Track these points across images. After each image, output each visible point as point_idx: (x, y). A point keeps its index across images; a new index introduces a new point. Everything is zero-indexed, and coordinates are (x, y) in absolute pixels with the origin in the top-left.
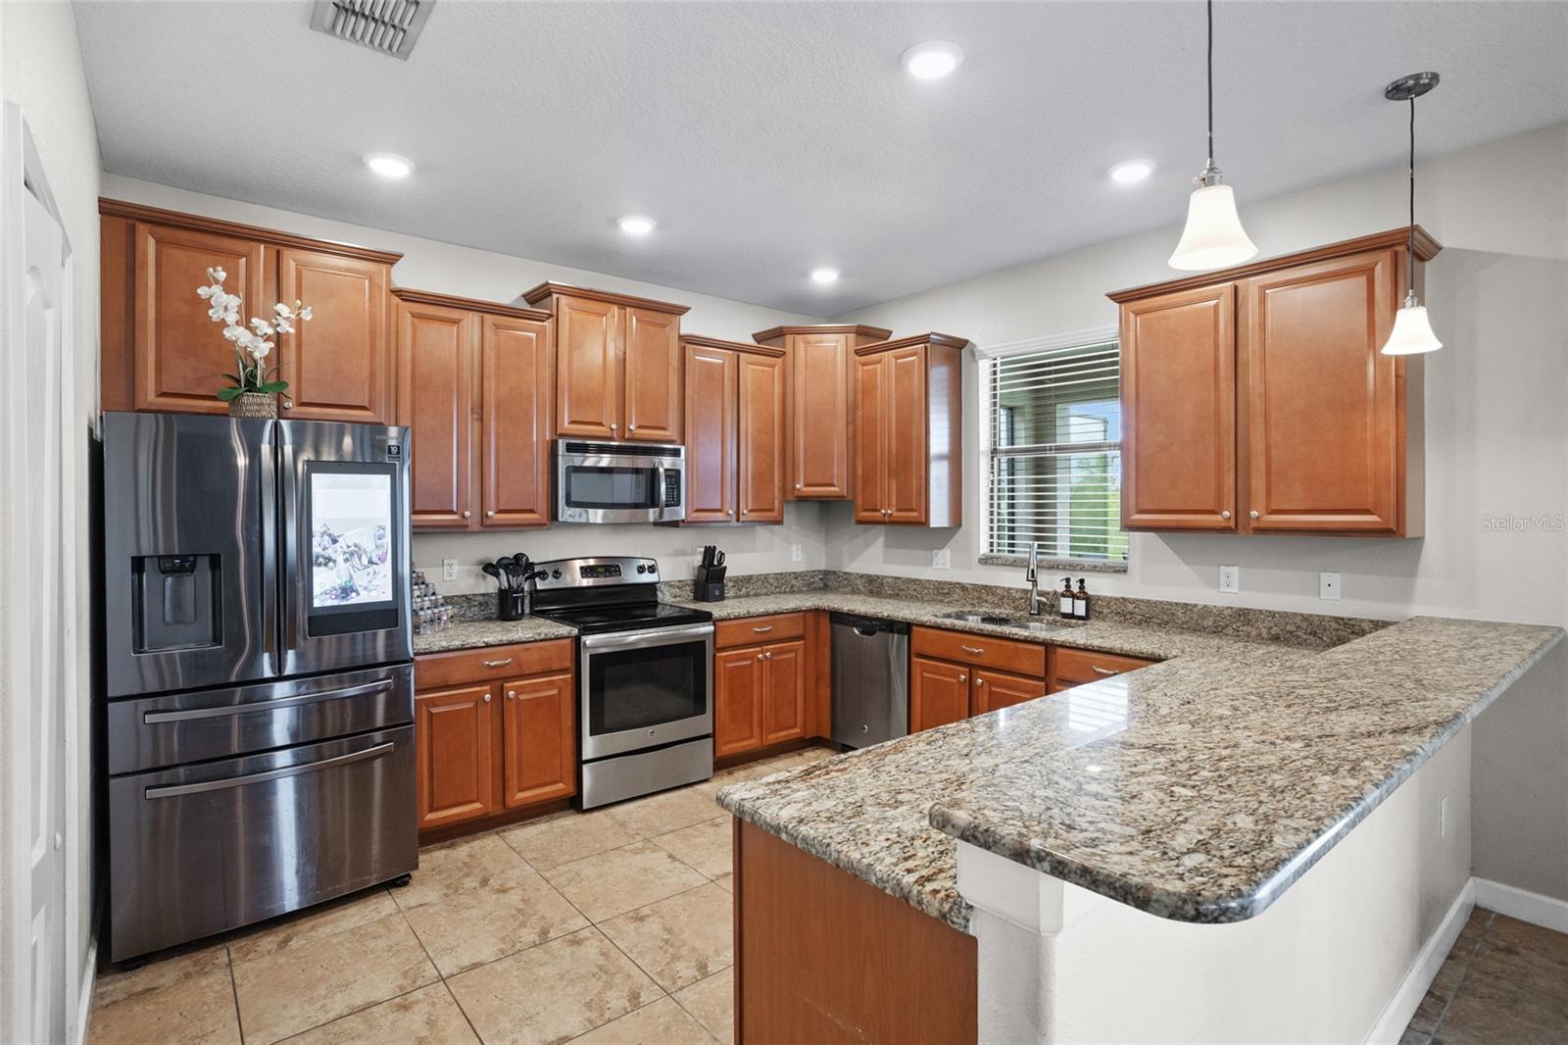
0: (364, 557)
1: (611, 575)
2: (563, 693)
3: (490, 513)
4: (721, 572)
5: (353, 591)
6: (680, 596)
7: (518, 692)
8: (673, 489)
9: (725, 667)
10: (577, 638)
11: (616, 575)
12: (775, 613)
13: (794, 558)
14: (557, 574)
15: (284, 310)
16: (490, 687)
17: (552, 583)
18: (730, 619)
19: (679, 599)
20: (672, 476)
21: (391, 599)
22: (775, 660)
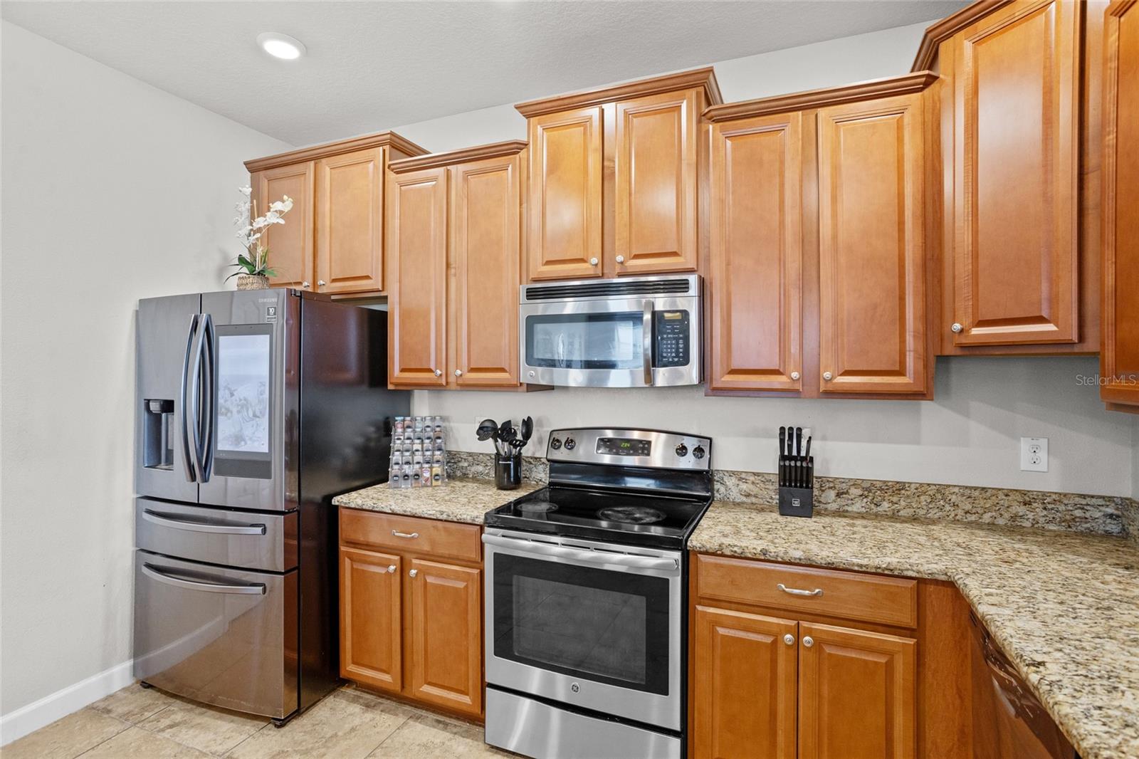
0: (250, 410)
1: (636, 453)
2: (470, 590)
3: (459, 372)
4: (805, 471)
5: (244, 440)
6: (756, 496)
7: (423, 572)
8: (677, 339)
9: (713, 633)
10: (482, 528)
11: (642, 453)
12: (831, 567)
13: (1025, 464)
14: (570, 444)
15: (278, 206)
16: (397, 558)
17: (562, 454)
18: (723, 555)
19: (754, 500)
20: (674, 321)
21: (266, 450)
22: (830, 654)
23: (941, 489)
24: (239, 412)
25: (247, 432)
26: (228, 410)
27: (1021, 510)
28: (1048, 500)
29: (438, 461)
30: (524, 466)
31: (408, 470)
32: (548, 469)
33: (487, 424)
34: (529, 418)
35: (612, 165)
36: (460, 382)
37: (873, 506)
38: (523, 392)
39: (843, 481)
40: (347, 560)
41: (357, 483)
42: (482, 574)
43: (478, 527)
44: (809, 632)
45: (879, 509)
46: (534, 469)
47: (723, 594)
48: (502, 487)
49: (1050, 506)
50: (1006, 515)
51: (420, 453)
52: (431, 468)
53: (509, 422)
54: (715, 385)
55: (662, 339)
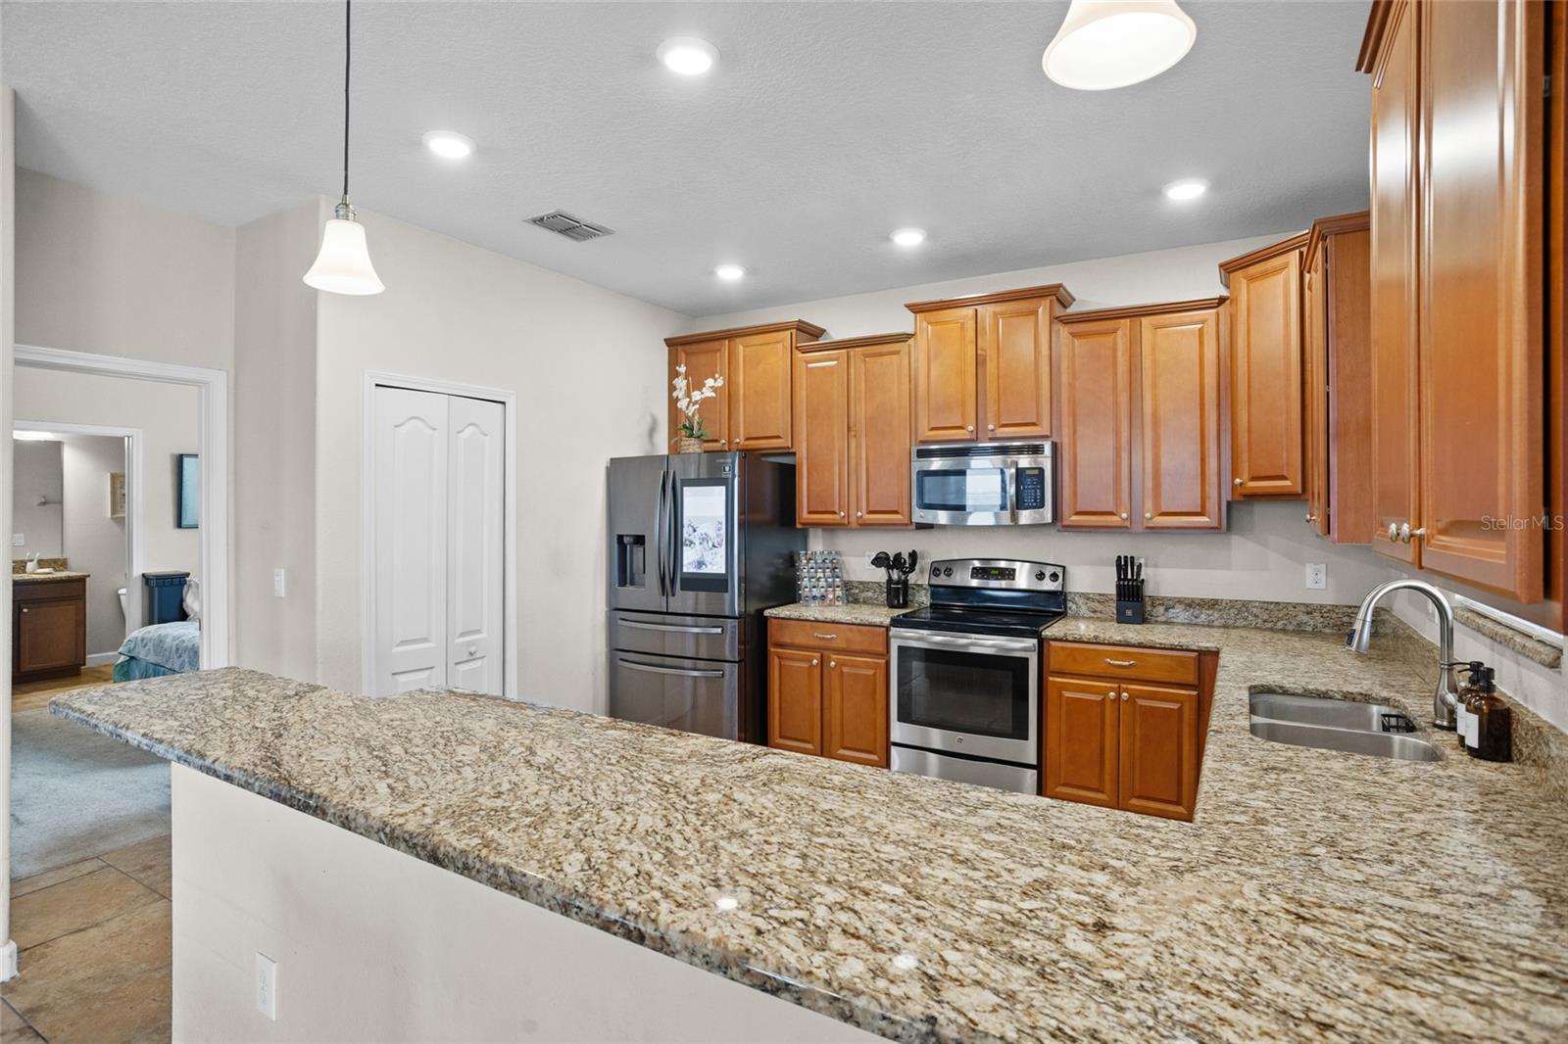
0: (710, 541)
1: (1003, 578)
2: (878, 676)
3: (859, 514)
4: (1135, 589)
5: (704, 564)
6: (1101, 612)
7: (840, 664)
8: (1035, 489)
9: (1061, 695)
10: (888, 629)
11: (1009, 578)
12: (1140, 646)
13: (1309, 583)
14: (949, 572)
15: (710, 382)
16: (819, 654)
17: (942, 580)
18: (1067, 641)
19: (1099, 615)
20: (1034, 475)
21: (724, 572)
22: (1141, 706)
23: (1245, 604)
24: (701, 544)
25: (707, 559)
26: (692, 542)
27: (1305, 618)
28: (1325, 610)
29: (838, 587)
30: (910, 591)
31: (815, 592)
32: (929, 594)
33: (881, 555)
34: (914, 551)
35: (983, 353)
36: (860, 522)
37: (1193, 618)
38: (913, 530)
39: (1170, 599)
40: (776, 658)
41: (771, 604)
42: (888, 664)
43: (884, 629)
44: (1126, 690)
45: (1198, 620)
46: (917, 594)
47: (1067, 668)
48: (892, 606)
49: (1325, 615)
50: (1294, 623)
51: (823, 580)
52: (834, 591)
53: (900, 553)
54: (1065, 523)
55: (1024, 488)
